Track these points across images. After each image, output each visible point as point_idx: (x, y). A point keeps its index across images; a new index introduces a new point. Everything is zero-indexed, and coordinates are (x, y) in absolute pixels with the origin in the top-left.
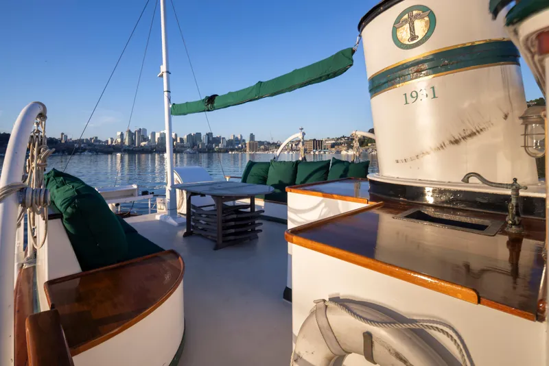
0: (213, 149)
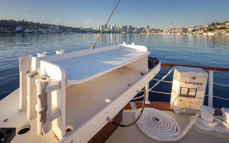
0: (133, 32)
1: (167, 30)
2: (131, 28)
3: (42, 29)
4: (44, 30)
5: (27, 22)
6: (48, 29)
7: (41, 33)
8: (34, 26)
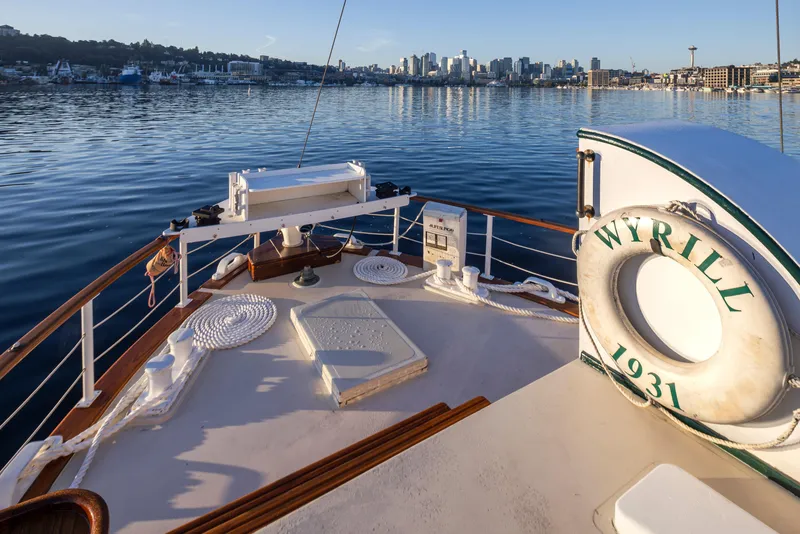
0: (530, 82)
1: (672, 77)
2: (526, 66)
3: (206, 70)
4: (212, 75)
5: (159, 48)
6: (226, 70)
7: (199, 84)
8: (181, 60)
